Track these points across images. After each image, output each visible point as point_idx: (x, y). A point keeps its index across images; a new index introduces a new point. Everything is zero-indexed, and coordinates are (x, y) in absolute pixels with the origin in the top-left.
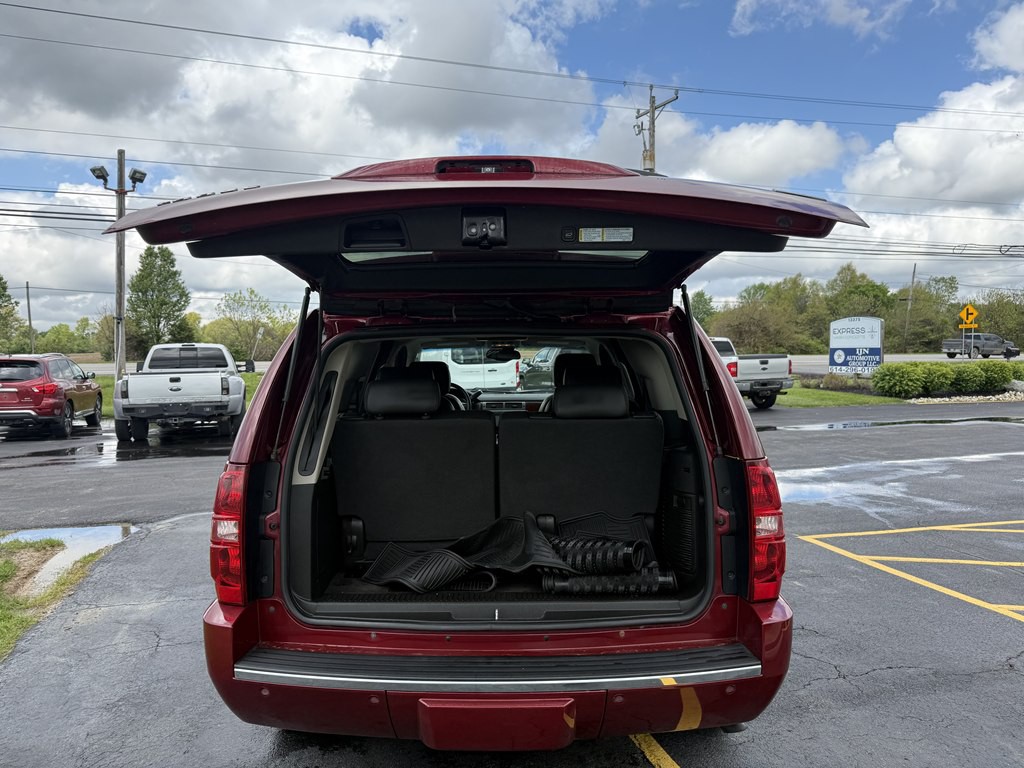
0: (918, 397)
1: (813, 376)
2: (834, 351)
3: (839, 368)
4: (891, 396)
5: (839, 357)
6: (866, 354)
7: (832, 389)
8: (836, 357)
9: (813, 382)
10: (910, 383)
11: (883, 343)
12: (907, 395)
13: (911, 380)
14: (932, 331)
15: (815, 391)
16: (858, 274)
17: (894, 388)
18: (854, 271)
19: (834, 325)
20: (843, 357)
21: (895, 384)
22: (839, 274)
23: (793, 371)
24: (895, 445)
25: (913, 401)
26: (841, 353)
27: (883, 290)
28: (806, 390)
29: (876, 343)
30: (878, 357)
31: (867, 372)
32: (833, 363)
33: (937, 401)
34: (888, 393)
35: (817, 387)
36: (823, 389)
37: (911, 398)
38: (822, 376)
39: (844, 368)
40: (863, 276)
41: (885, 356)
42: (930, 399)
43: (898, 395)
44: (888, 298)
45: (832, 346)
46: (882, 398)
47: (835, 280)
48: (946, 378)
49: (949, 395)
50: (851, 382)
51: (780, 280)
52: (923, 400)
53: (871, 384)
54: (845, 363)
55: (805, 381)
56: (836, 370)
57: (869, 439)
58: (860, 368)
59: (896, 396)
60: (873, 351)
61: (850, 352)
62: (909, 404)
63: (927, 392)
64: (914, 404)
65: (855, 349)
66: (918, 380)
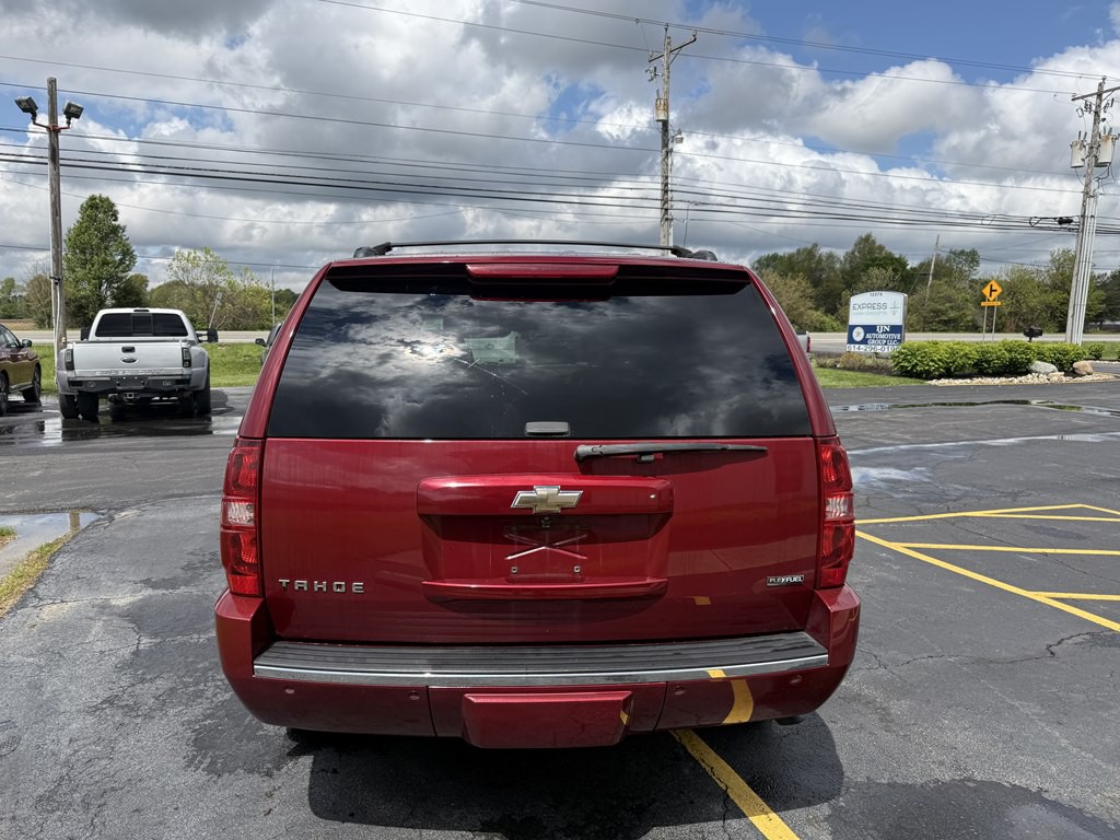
0: (939, 378)
1: (830, 355)
2: (854, 327)
3: (857, 346)
4: (911, 377)
5: (858, 334)
6: (886, 332)
7: (849, 369)
8: (854, 334)
9: (829, 361)
10: (931, 364)
11: (905, 319)
12: (928, 375)
13: (933, 361)
14: (952, 308)
15: (831, 370)
16: (877, 244)
17: (912, 369)
18: (874, 242)
19: (856, 300)
20: (862, 335)
21: (917, 364)
22: (856, 245)
23: (811, 349)
24: (917, 428)
25: (934, 382)
26: (861, 330)
27: (900, 263)
28: (822, 369)
29: (898, 320)
30: (899, 335)
31: (888, 350)
32: (851, 341)
33: (959, 382)
34: (907, 373)
35: (834, 367)
36: (839, 368)
37: (932, 379)
38: (839, 355)
39: (862, 346)
40: (881, 248)
41: (907, 334)
42: (951, 380)
43: (919, 376)
44: (907, 271)
45: (851, 322)
46: (902, 379)
47: (853, 253)
48: (969, 358)
49: (970, 376)
50: (869, 362)
51: (793, 250)
52: (944, 382)
53: (891, 363)
54: (864, 341)
55: (822, 361)
56: (854, 348)
57: (892, 422)
58: (879, 347)
59: (917, 377)
60: (895, 329)
61: (870, 329)
62: (930, 385)
63: (948, 374)
64: (935, 386)
65: (875, 327)
66: (940, 360)
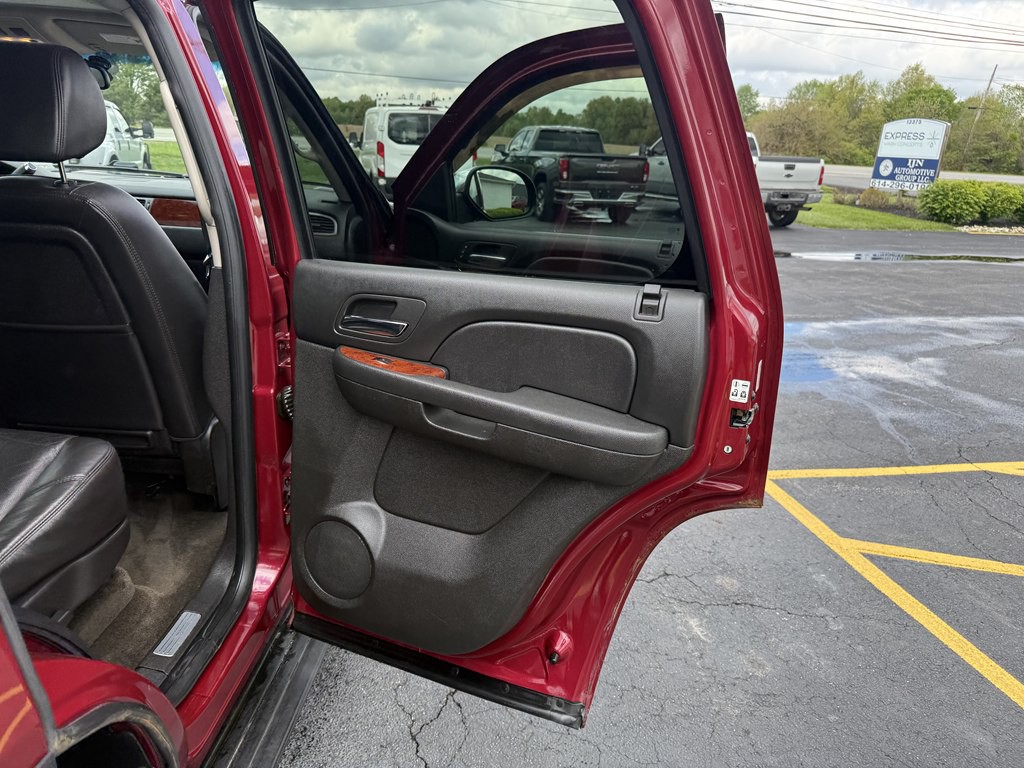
0: (972, 224)
1: (850, 190)
2: (882, 159)
3: (882, 181)
4: (939, 221)
5: (886, 168)
6: (919, 167)
7: (869, 208)
8: (882, 168)
9: (848, 197)
10: (964, 207)
11: (943, 153)
12: (958, 220)
13: (968, 203)
14: (997, 147)
15: (848, 208)
16: (926, 75)
17: (944, 212)
18: (923, 72)
19: (889, 128)
20: (891, 168)
21: (948, 206)
22: (903, 75)
23: (823, 181)
24: (934, 291)
25: (965, 229)
26: (890, 164)
27: (949, 96)
28: (838, 206)
29: (934, 154)
30: (932, 171)
31: (915, 188)
32: (877, 175)
33: (994, 230)
34: (935, 216)
35: (853, 204)
36: (859, 206)
37: (963, 225)
38: (861, 191)
39: (888, 182)
40: (930, 79)
41: (942, 173)
42: (986, 228)
43: (947, 220)
44: (955, 107)
45: (879, 155)
46: (928, 223)
47: (898, 83)
48: (1012, 203)
49: (1010, 224)
50: (893, 201)
51: (836, 78)
52: (977, 229)
53: (918, 204)
54: (892, 177)
55: (840, 196)
56: (878, 184)
57: (901, 279)
58: (907, 184)
59: (945, 222)
60: (929, 164)
61: (900, 163)
62: (960, 233)
63: (984, 220)
64: (966, 233)
65: (907, 160)
66: (976, 203)
